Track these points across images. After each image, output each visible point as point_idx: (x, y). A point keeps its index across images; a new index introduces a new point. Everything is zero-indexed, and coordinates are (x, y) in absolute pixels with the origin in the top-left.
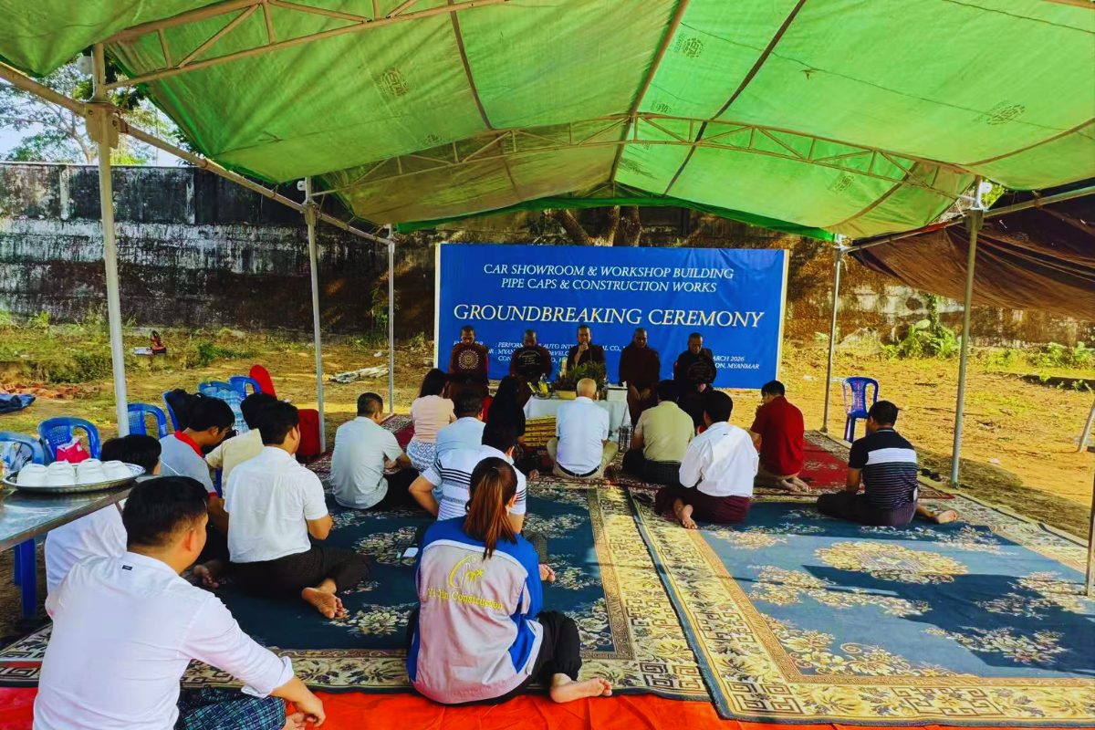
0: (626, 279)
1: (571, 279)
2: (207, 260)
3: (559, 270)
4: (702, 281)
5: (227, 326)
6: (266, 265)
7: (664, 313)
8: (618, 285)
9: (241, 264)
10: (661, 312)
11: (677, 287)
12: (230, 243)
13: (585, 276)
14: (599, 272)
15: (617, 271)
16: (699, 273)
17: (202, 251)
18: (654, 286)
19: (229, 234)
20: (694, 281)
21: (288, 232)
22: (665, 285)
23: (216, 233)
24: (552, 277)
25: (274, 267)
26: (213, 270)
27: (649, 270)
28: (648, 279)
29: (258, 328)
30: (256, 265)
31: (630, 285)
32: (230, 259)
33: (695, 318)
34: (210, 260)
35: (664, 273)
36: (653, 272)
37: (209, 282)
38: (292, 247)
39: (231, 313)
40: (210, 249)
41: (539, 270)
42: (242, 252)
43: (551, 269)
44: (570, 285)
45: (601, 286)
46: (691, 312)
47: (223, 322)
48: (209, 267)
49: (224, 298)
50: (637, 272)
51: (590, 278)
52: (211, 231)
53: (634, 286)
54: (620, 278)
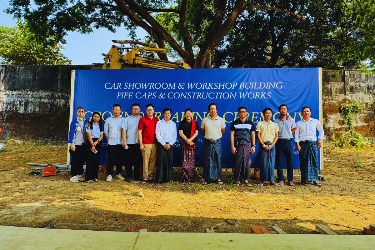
0: (205, 91)
1: (167, 91)
2: (7, 107)
3: (158, 86)
4: (260, 91)
5: (13, 138)
6: (36, 109)
7: (234, 114)
8: (200, 95)
9: (23, 108)
10: (232, 114)
11: (243, 96)
12: (19, 99)
13: (176, 90)
14: (186, 86)
15: (199, 86)
16: (258, 85)
17: (5, 103)
18: (226, 96)
19: (19, 95)
20: (254, 91)
21: (47, 93)
22: (234, 94)
23: (13, 94)
24: (152, 91)
25: (39, 110)
26: (10, 111)
27: (222, 84)
28: (221, 90)
29: (28, 139)
30: (30, 109)
31: (209, 95)
32: (18, 106)
33: (257, 117)
34: (9, 107)
35: (233, 86)
36: (225, 85)
37: (7, 117)
38: (49, 100)
39: (16, 132)
40: (9, 102)
41: (143, 86)
42: (25, 103)
43: (152, 85)
44: (166, 96)
45: (188, 96)
46: (254, 113)
47: (11, 136)
48: (8, 110)
49: (13, 124)
50: (213, 86)
51: (180, 91)
52: (11, 93)
53: (211, 96)
54: (201, 91)
